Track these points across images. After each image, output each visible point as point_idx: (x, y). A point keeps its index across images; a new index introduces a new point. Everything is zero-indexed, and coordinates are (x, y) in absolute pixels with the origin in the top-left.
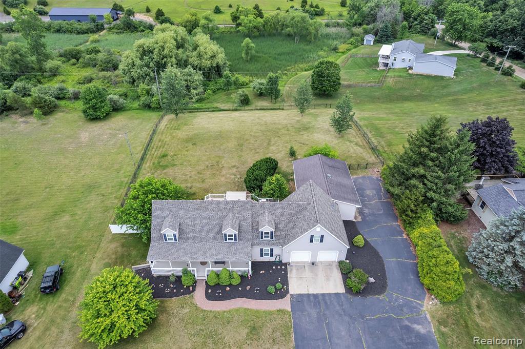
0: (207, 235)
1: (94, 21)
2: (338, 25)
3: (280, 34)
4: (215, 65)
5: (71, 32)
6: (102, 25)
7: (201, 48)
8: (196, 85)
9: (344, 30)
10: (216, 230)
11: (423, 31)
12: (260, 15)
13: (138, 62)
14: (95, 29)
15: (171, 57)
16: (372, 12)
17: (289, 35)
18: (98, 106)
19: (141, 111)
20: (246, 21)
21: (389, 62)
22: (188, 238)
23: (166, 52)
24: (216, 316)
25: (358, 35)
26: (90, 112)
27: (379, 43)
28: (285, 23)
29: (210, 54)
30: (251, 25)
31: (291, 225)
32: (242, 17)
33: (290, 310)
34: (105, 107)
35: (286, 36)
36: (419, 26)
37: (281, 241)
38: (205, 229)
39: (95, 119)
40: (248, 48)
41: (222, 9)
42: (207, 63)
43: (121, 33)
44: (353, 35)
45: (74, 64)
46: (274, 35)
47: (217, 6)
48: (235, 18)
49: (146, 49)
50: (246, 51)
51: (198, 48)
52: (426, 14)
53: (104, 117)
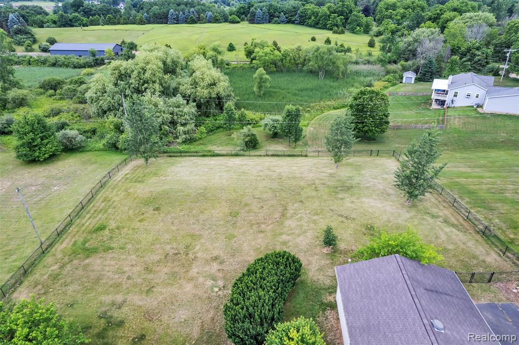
1: (94, 55)
2: (369, 62)
3: (301, 71)
4: (214, 96)
6: (103, 60)
7: (198, 74)
8: (185, 119)
9: (378, 68)
11: (475, 68)
12: (279, 49)
13: (111, 88)
16: (410, 48)
17: (311, 72)
18: (36, 143)
19: (105, 153)
20: (260, 54)
21: (446, 99)
25: (395, 72)
26: (24, 151)
27: (421, 81)
28: (307, 58)
29: (208, 80)
30: (267, 58)
32: (257, 50)
35: (308, 72)
36: (469, 63)
39: (34, 161)
40: (262, 81)
41: (236, 47)
42: (203, 93)
44: (388, 72)
46: (294, 71)
47: (231, 43)
48: (249, 53)
49: (123, 72)
50: (259, 83)
51: (194, 74)
52: (478, 49)
53: (45, 160)
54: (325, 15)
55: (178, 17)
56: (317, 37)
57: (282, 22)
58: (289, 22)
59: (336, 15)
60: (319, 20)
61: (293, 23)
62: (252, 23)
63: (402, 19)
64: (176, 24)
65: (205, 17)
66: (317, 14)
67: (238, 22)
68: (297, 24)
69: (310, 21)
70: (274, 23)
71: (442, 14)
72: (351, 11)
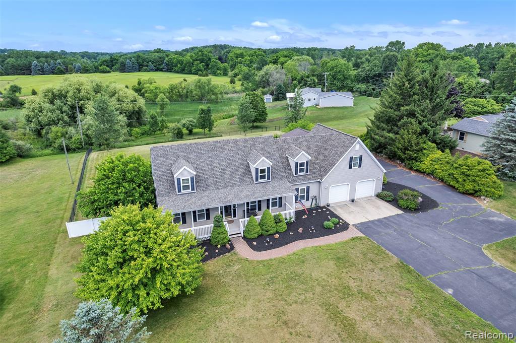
0: (231, 179)
2: (236, 92)
4: (137, 109)
7: (120, 94)
10: (241, 171)
15: (89, 99)
16: (264, 79)
19: (59, 155)
22: (208, 186)
23: (83, 94)
27: (277, 100)
29: (130, 98)
33: (363, 235)
37: (317, 174)
42: (128, 107)
49: (57, 93)
51: (117, 94)
52: (308, 77)
53: (8, 161)
54: (189, 62)
55: (43, 69)
56: (187, 79)
57: (152, 70)
58: (157, 70)
59: (199, 62)
60: (185, 67)
61: (161, 70)
62: (123, 72)
63: (250, 63)
64: (42, 74)
65: (73, 67)
66: (182, 62)
67: (109, 72)
68: (165, 71)
69: (177, 68)
70: (144, 71)
71: (278, 59)
72: (210, 59)
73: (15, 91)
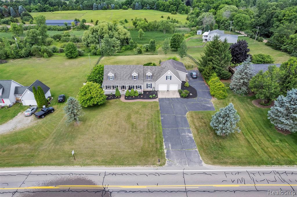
0: (125, 78)
1: (66, 25)
2: (185, 27)
3: (156, 30)
4: (126, 38)
5: (55, 30)
6: (70, 27)
7: (120, 30)
8: (117, 45)
9: (188, 29)
11: (225, 29)
12: (147, 22)
13: (91, 35)
14: (66, 29)
15: (106, 33)
16: (201, 20)
17: (161, 31)
18: (73, 52)
19: (92, 56)
20: (140, 24)
21: (207, 39)
22: (118, 79)
23: (104, 31)
24: (129, 103)
25: (194, 30)
26: (69, 54)
28: (159, 25)
29: (124, 33)
30: (142, 25)
31: (159, 74)
32: (138, 22)
33: (158, 101)
34: (76, 53)
35: (159, 31)
36: (223, 26)
38: (125, 75)
39: (71, 58)
40: (141, 34)
41: (128, 21)
42: (122, 37)
43: (79, 30)
44: (192, 30)
45: (58, 41)
46: (154, 31)
47: (126, 19)
48: (135, 24)
49: (95, 30)
50: (140, 35)
51: (118, 31)
52: (226, 21)
54: (168, 5)
55: (98, 7)
56: (164, 16)
57: (148, 9)
58: (151, 9)
59: (173, 5)
60: (165, 8)
61: (153, 9)
62: (134, 9)
63: (202, 7)
64: (97, 10)
65: (111, 6)
66: (164, 5)
67: (127, 9)
68: (155, 10)
69: (161, 8)
70: (144, 9)
71: (220, 5)
72: (180, 4)
73: (84, 22)
